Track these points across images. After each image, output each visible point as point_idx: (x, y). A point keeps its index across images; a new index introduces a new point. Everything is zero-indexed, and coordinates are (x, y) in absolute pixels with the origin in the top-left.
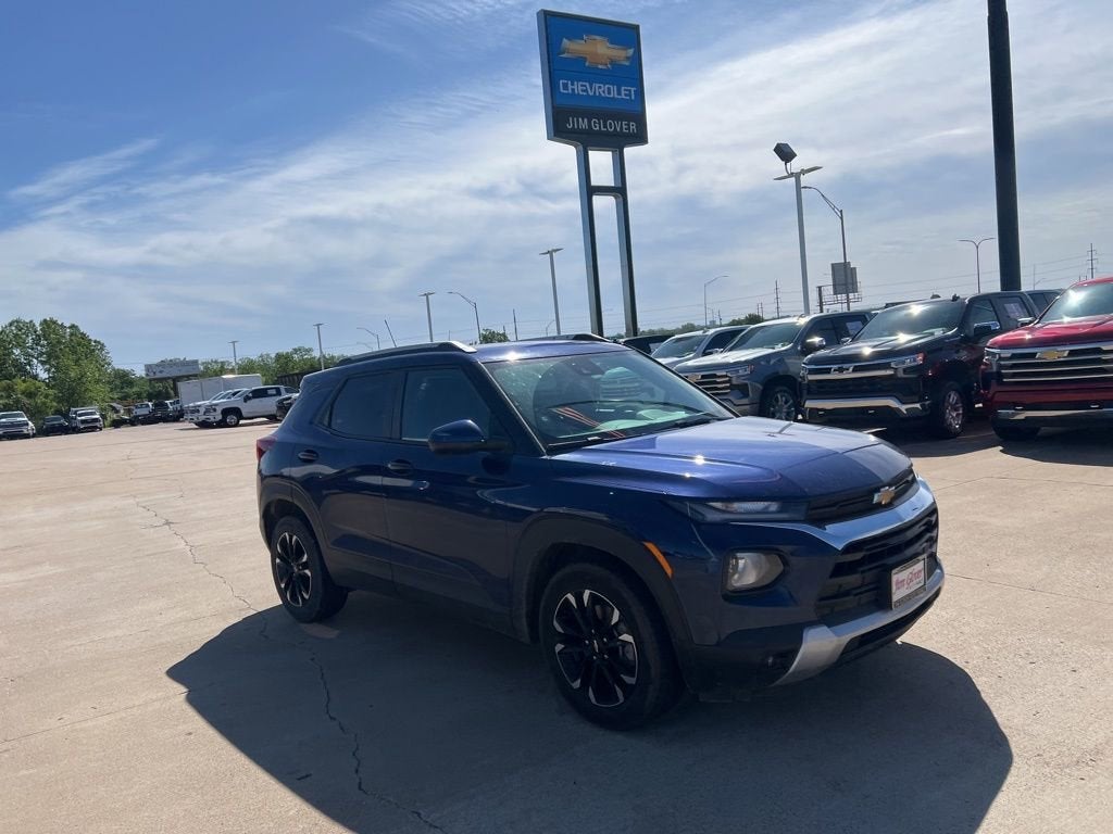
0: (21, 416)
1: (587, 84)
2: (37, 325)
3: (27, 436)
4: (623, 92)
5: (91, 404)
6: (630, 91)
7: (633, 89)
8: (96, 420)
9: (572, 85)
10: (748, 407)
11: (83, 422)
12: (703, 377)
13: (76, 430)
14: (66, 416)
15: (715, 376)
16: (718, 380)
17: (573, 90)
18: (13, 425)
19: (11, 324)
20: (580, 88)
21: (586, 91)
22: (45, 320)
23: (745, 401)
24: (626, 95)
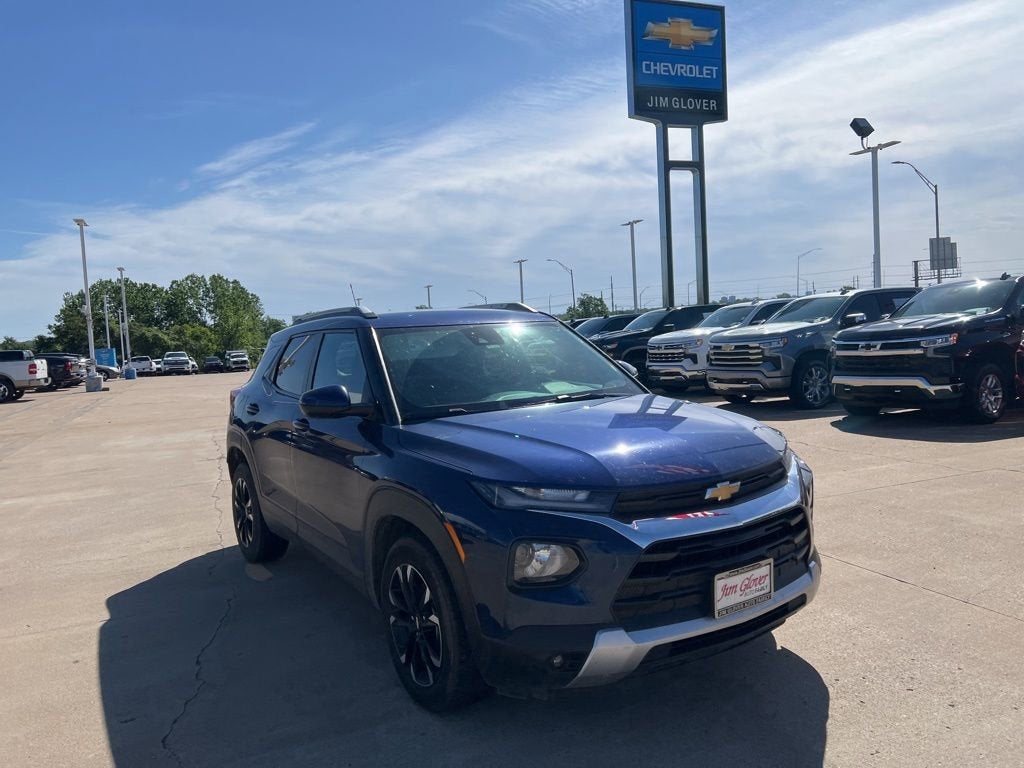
0: (183, 355)
1: (670, 65)
2: (207, 279)
3: (187, 373)
4: (705, 72)
5: (243, 348)
6: (712, 70)
7: (715, 68)
8: (245, 362)
9: (655, 65)
10: (779, 380)
11: (235, 363)
12: (736, 347)
13: (229, 370)
14: (221, 356)
15: (748, 347)
16: (751, 351)
17: (656, 70)
18: (176, 363)
19: (187, 279)
20: (663, 69)
21: (669, 71)
22: (214, 276)
23: (778, 373)
24: (707, 74)
